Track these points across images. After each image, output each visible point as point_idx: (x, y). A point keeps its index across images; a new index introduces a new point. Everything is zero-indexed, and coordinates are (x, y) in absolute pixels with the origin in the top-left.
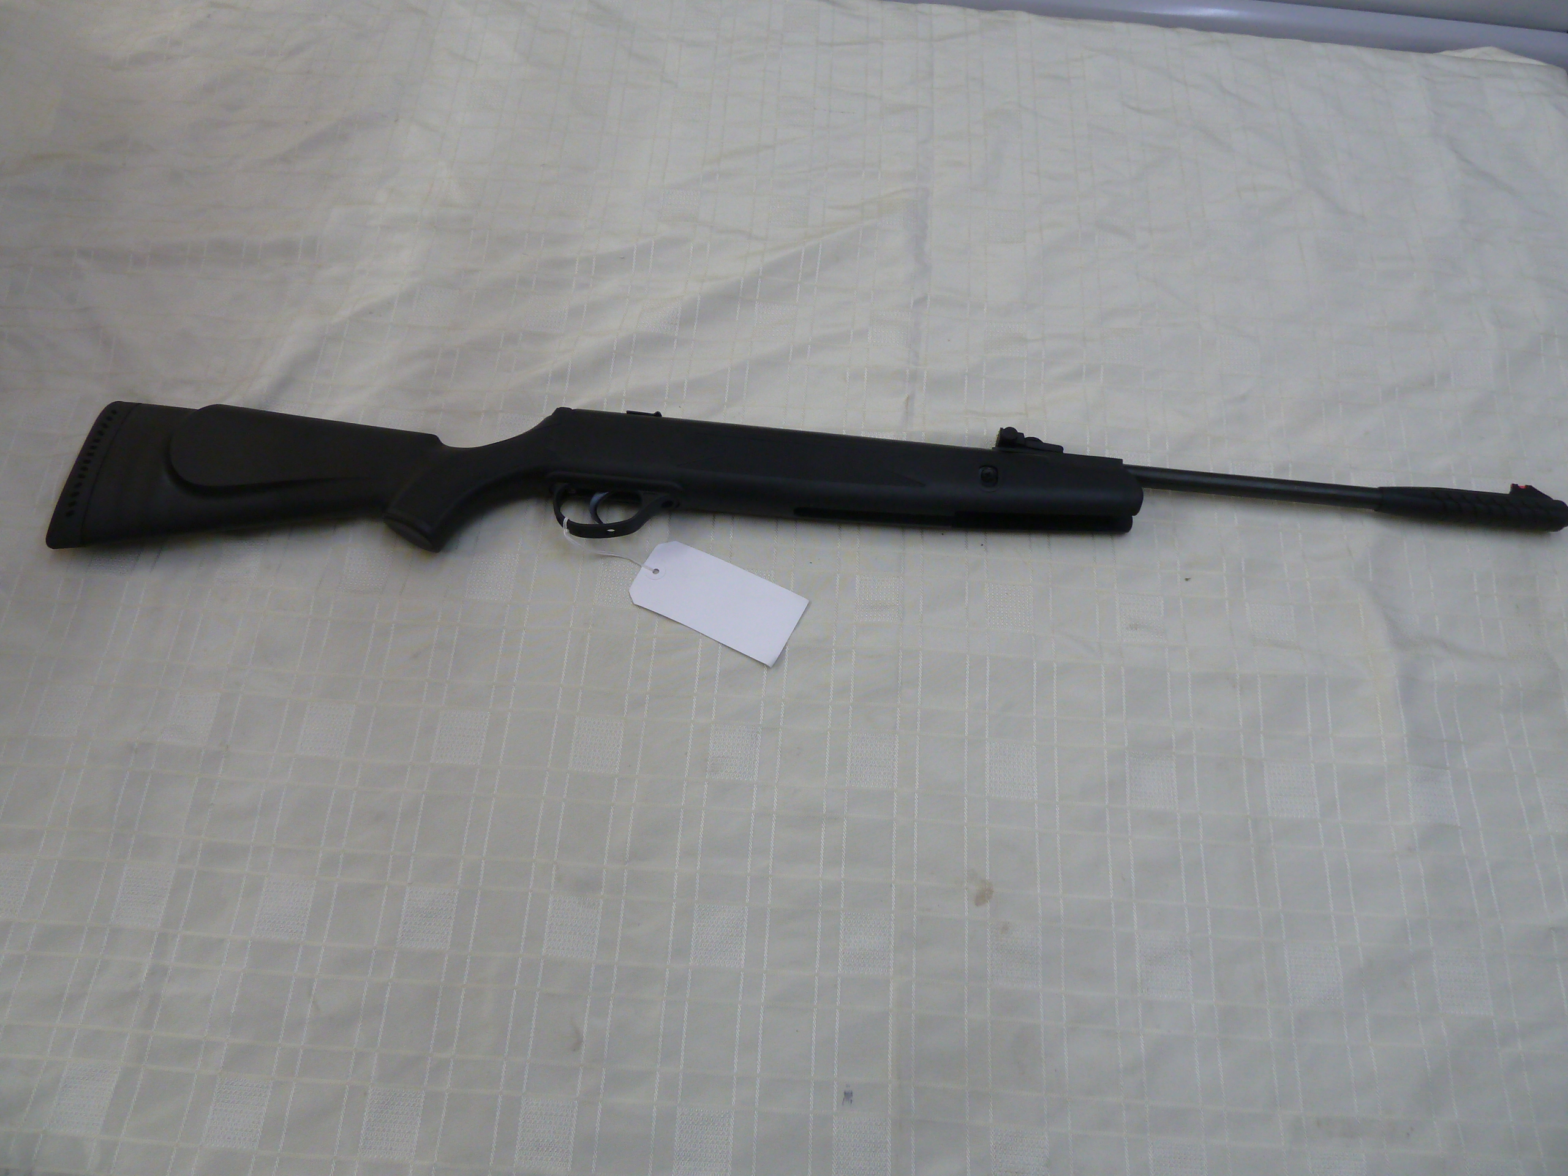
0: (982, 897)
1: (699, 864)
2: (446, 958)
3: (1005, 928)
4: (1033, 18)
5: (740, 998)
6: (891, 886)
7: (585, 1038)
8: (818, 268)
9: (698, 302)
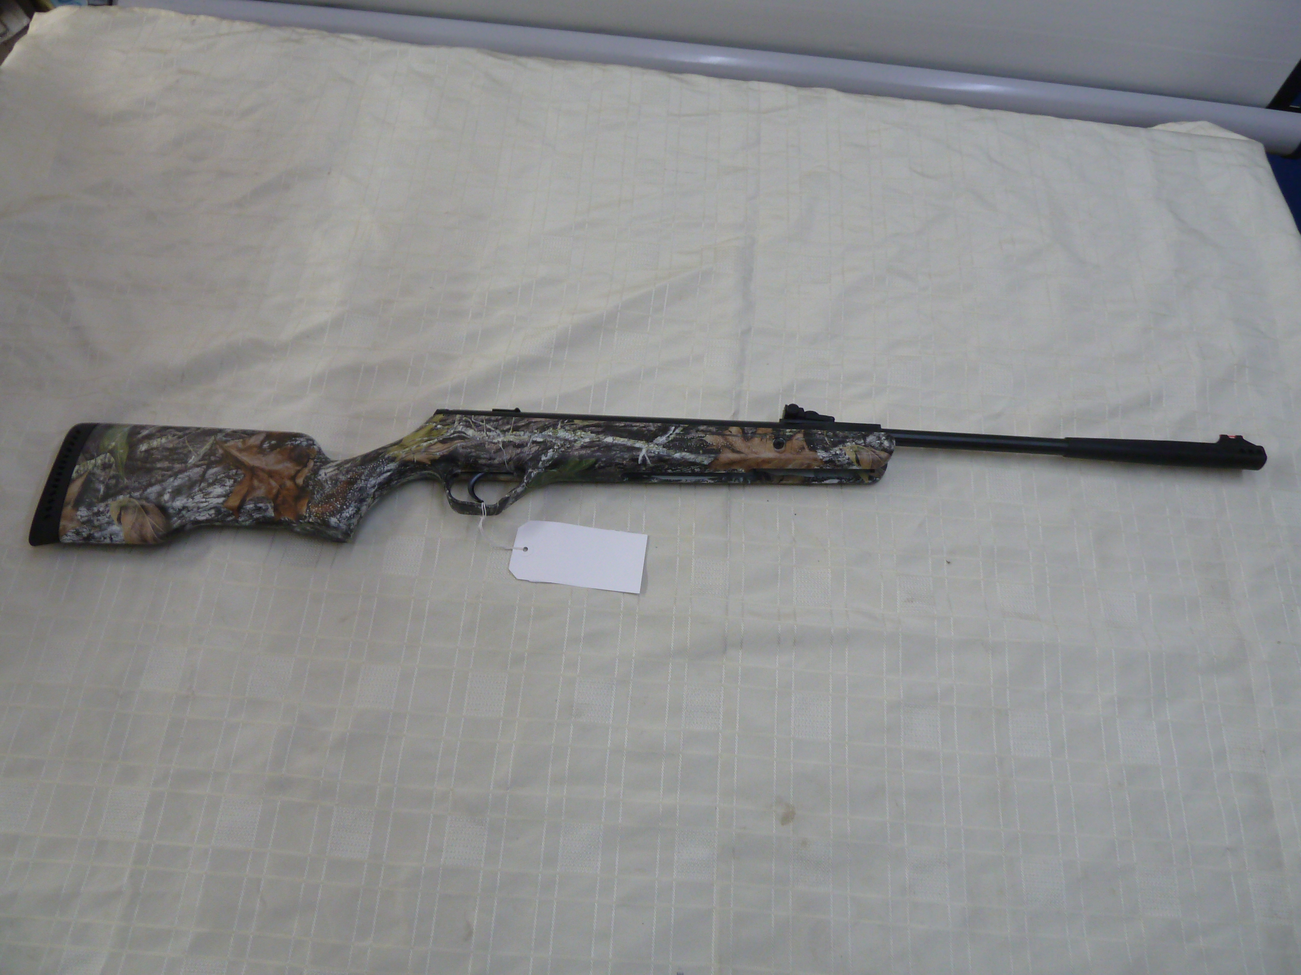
0: (787, 818)
1: (565, 790)
2: (366, 866)
3: (804, 843)
4: (841, 95)
5: (597, 898)
6: (716, 809)
7: (474, 930)
8: (665, 304)
9: (570, 331)
